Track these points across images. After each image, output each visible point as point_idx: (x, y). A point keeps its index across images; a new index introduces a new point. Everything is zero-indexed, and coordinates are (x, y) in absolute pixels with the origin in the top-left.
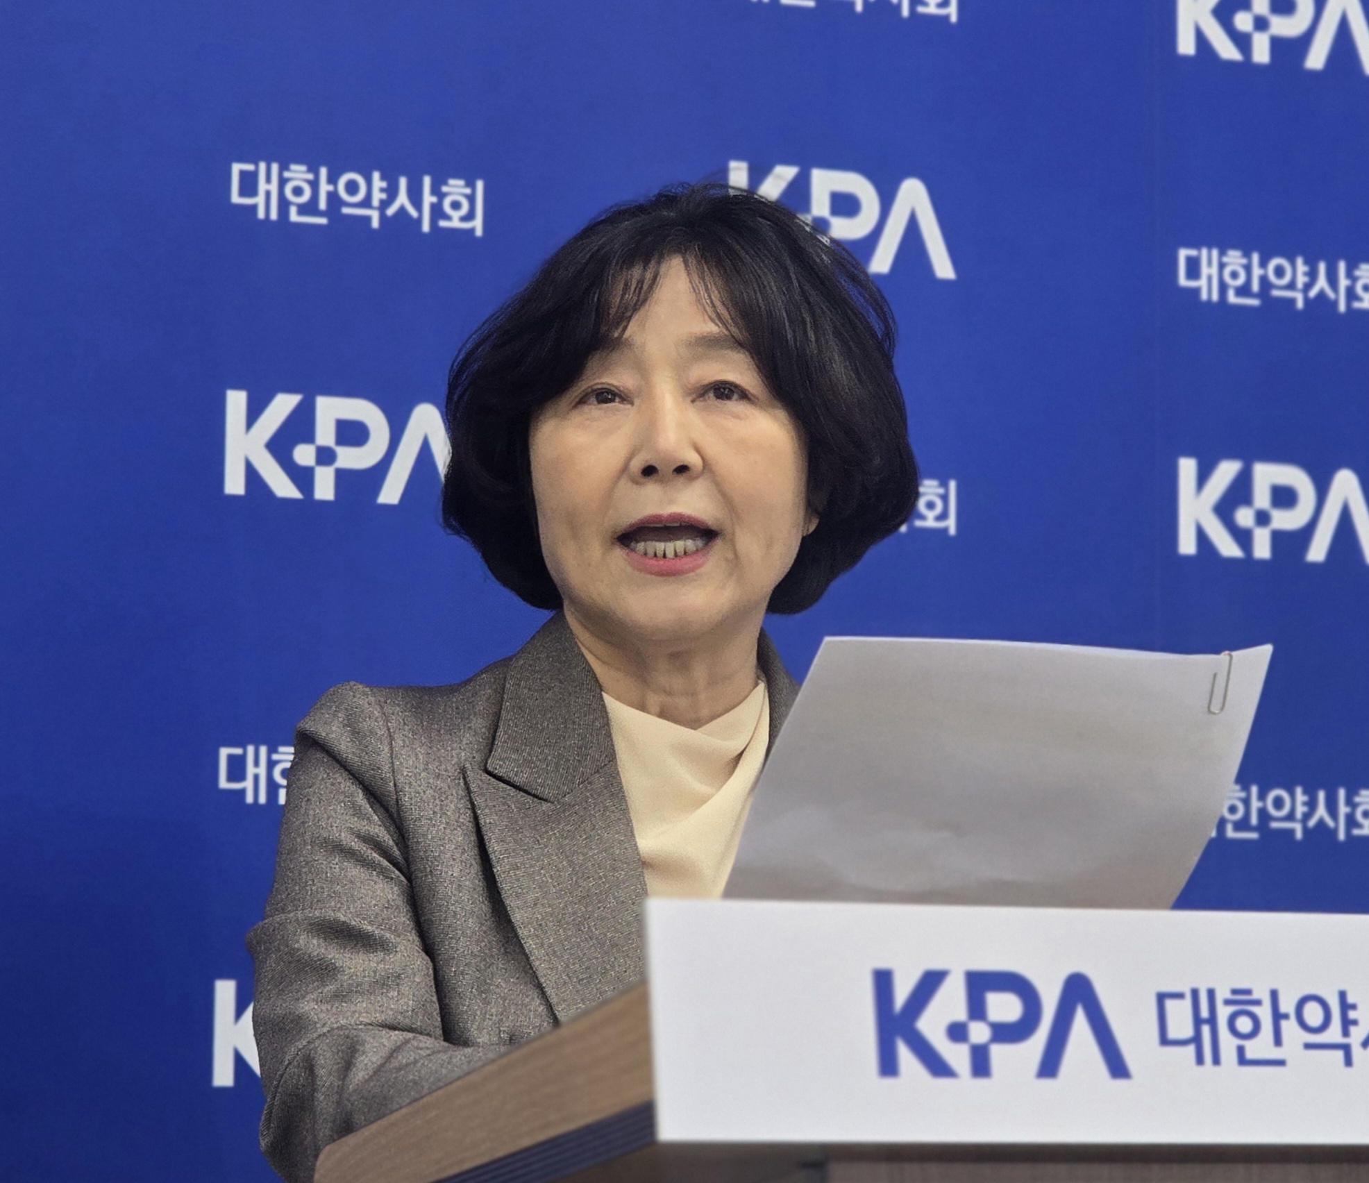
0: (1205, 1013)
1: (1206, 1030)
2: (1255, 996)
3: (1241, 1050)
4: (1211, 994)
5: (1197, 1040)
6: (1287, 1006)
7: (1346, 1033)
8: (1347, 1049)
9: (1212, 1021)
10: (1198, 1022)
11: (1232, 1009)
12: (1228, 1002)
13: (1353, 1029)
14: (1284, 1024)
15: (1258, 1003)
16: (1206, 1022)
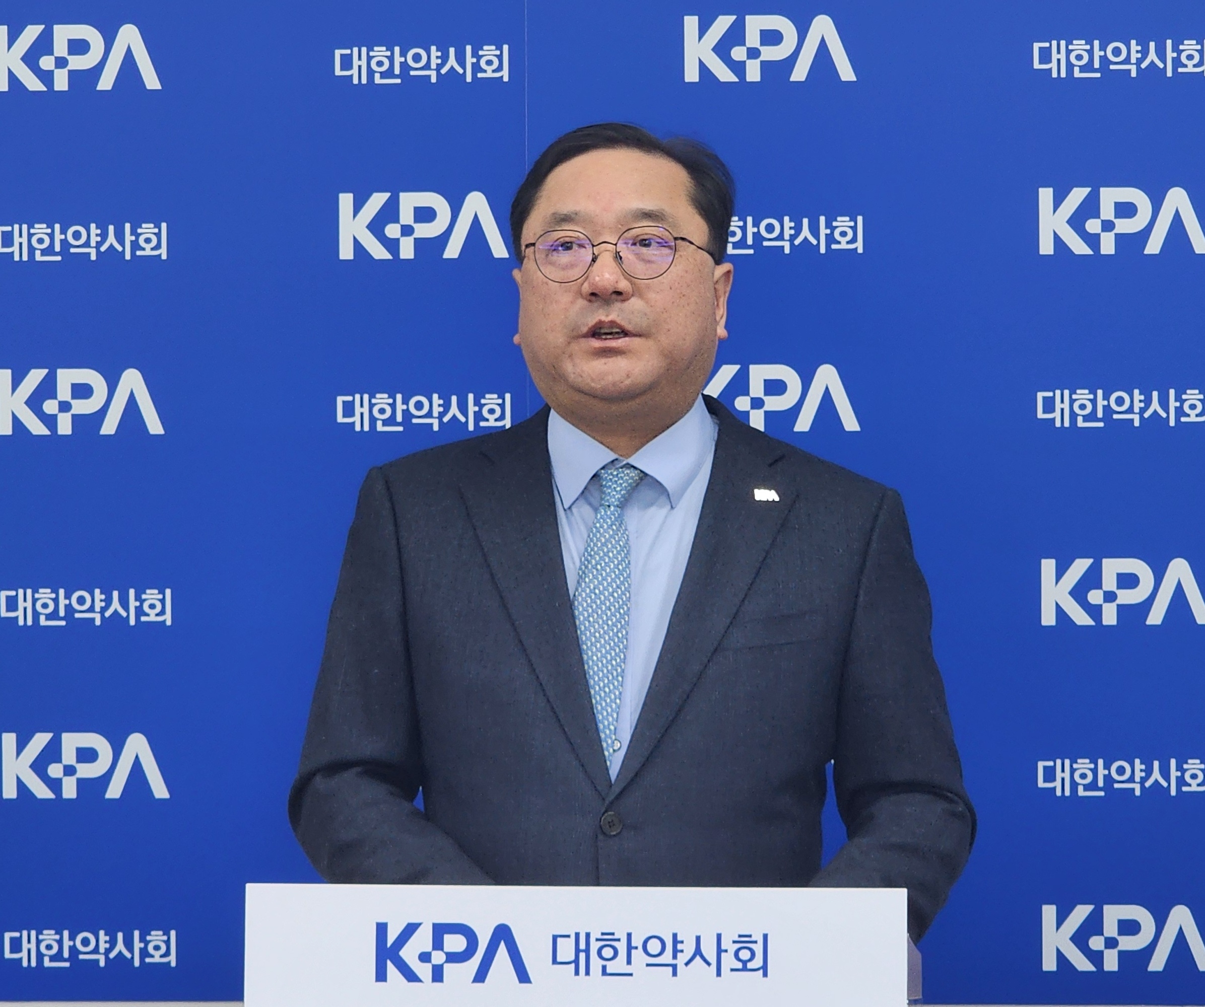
0: (582, 946)
1: (582, 956)
2: (616, 937)
3: (604, 968)
4: (588, 935)
5: (576, 961)
6: (637, 941)
7: (675, 957)
8: (674, 967)
9: (587, 951)
10: (578, 951)
11: (600, 943)
12: (597, 940)
13: (679, 955)
14: (633, 951)
15: (618, 940)
16: (582, 951)
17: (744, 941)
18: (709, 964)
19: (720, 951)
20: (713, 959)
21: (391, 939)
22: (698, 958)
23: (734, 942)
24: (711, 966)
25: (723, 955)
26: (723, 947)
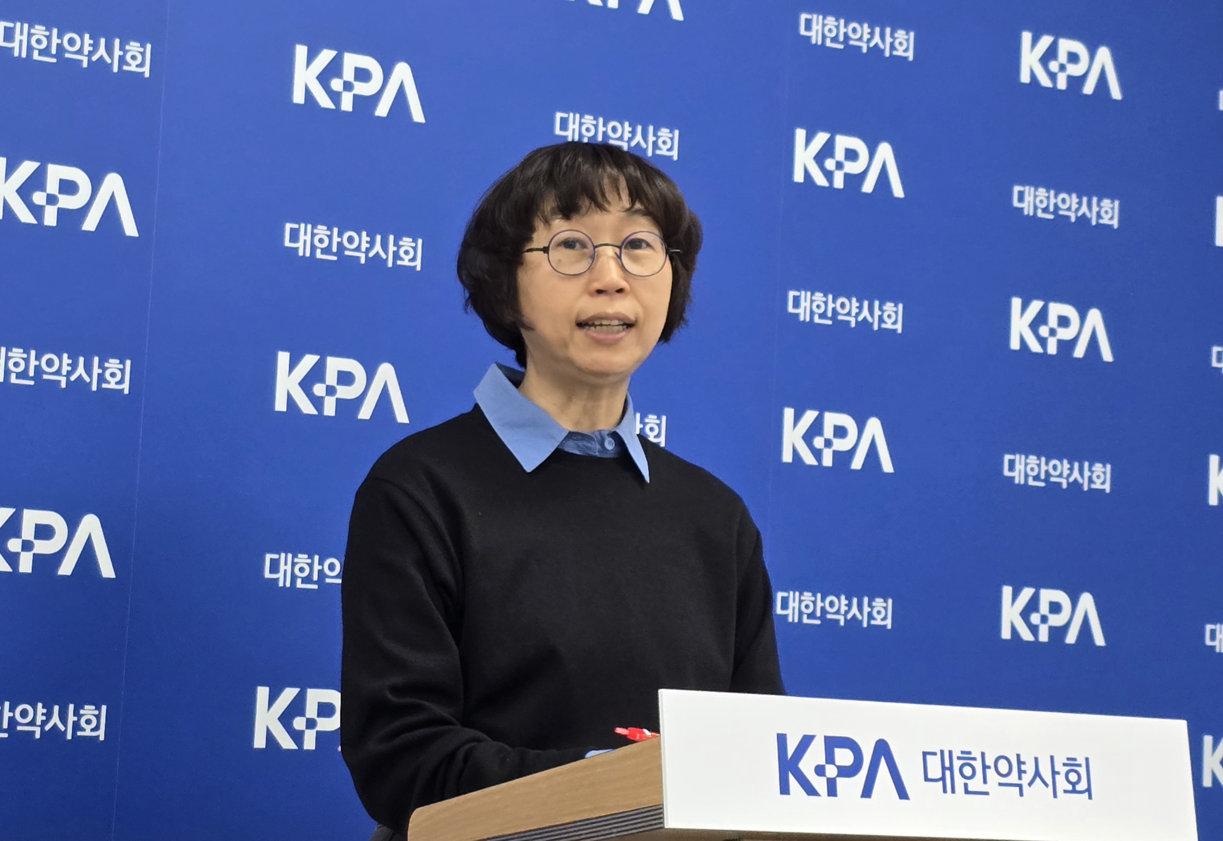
0: (947, 764)
1: (948, 773)
2: (973, 756)
3: (966, 785)
4: (951, 753)
5: (943, 779)
6: (990, 762)
7: (1020, 778)
8: (1020, 786)
9: (951, 769)
10: (944, 768)
11: (962, 762)
12: (959, 758)
13: (1023, 775)
14: (988, 770)
15: (974, 759)
16: (948, 769)
17: (1071, 763)
18: (1047, 785)
19: (1054, 773)
20: (1049, 780)
21: (791, 750)
22: (1038, 780)
23: (1065, 765)
24: (1049, 787)
25: (1057, 776)
26: (1056, 769)
